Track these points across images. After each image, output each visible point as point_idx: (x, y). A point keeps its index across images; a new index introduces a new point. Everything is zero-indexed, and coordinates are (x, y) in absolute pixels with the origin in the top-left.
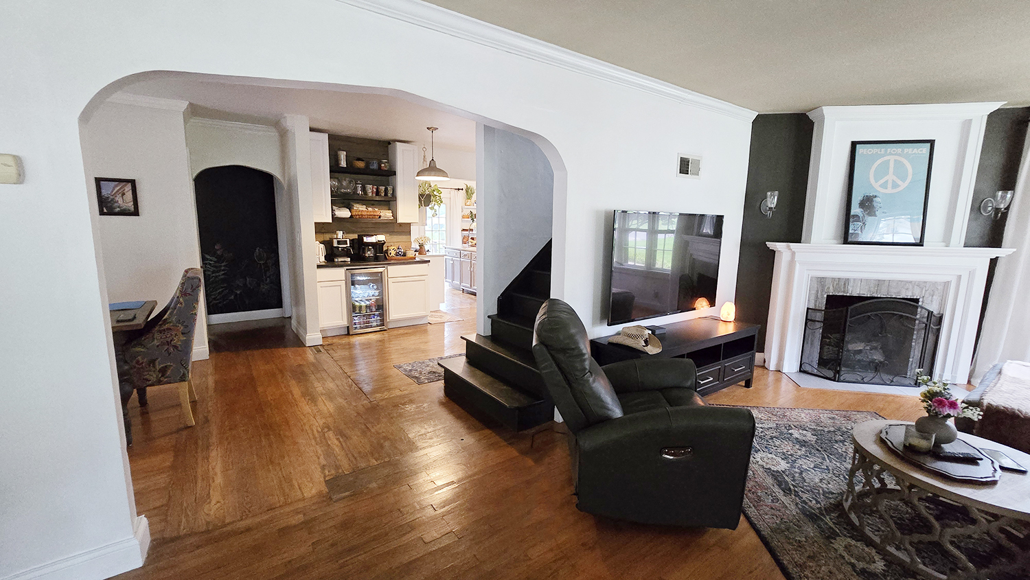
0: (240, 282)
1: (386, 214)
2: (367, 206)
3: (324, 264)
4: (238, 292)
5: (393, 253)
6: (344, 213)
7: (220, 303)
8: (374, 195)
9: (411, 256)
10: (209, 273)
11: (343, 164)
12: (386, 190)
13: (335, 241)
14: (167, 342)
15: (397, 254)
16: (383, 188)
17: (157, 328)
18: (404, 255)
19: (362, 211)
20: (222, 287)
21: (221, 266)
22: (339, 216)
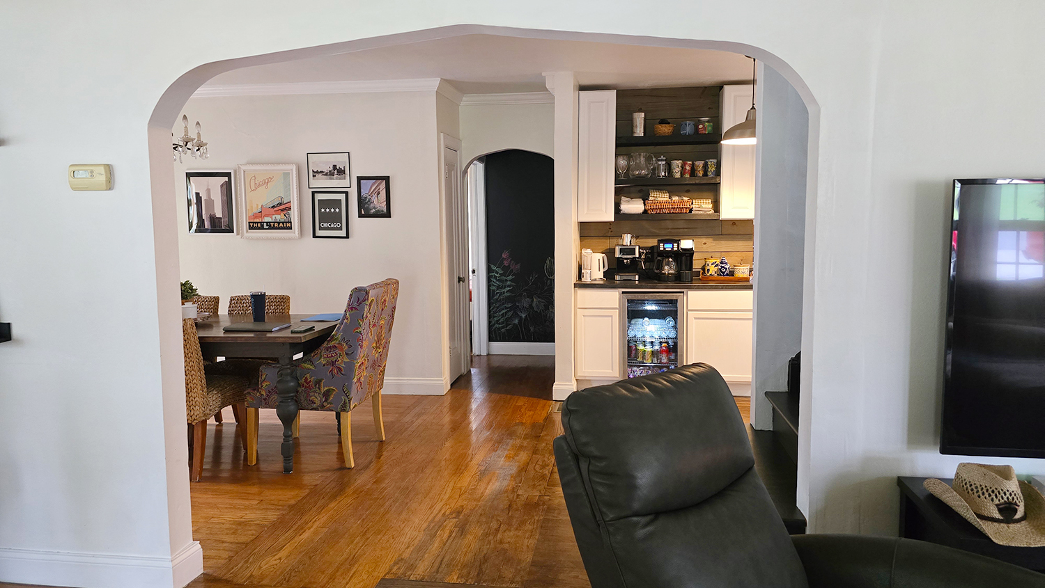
0: (525, 302)
1: (702, 206)
2: (671, 194)
3: (602, 282)
4: (523, 316)
5: (713, 270)
6: (634, 206)
7: (503, 327)
8: (687, 176)
9: (741, 276)
10: (494, 288)
11: (639, 132)
12: (705, 167)
13: (617, 249)
14: (332, 362)
15: (720, 272)
16: (700, 164)
17: (325, 345)
18: (732, 273)
19: (662, 202)
20: (506, 308)
21: (506, 280)
22: (626, 212)
